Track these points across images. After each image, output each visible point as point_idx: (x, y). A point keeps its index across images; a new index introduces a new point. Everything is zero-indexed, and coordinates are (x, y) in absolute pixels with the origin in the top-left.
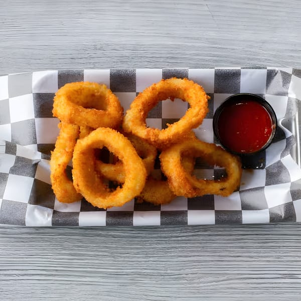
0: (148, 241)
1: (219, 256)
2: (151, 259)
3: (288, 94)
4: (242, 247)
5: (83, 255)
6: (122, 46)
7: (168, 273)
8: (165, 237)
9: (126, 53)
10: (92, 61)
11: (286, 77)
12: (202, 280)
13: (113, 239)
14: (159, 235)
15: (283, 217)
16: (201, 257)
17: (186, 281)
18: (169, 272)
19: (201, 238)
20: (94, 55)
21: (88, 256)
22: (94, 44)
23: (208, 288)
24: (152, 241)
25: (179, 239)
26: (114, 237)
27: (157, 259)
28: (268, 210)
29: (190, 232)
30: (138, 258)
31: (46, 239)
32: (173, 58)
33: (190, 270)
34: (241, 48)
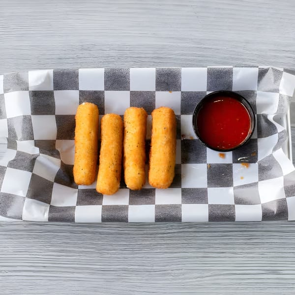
0: (134, 237)
1: (205, 252)
2: (137, 255)
3: (278, 90)
4: (227, 244)
5: (70, 251)
6: (108, 46)
7: (154, 270)
8: (151, 234)
9: (112, 53)
10: (79, 61)
11: (278, 74)
12: (187, 276)
13: (100, 235)
14: (145, 232)
15: (275, 213)
16: (186, 254)
17: (171, 277)
18: (155, 268)
19: (187, 234)
20: (81, 56)
21: (74, 253)
22: (81, 44)
23: (193, 283)
24: (138, 237)
25: (165, 235)
26: (100, 233)
27: (143, 256)
28: (260, 205)
29: (176, 229)
30: (125, 254)
31: (34, 236)
32: (158, 58)
33: (175, 266)
34: (225, 48)
